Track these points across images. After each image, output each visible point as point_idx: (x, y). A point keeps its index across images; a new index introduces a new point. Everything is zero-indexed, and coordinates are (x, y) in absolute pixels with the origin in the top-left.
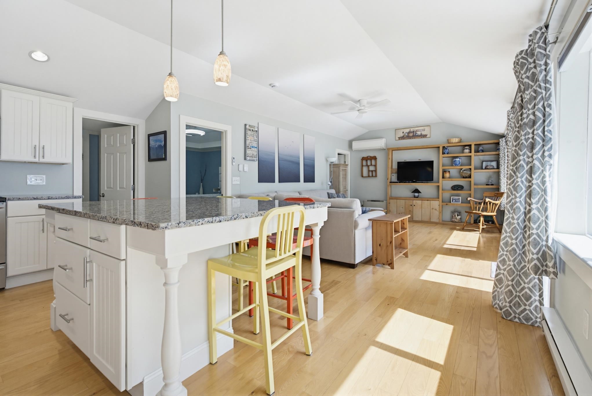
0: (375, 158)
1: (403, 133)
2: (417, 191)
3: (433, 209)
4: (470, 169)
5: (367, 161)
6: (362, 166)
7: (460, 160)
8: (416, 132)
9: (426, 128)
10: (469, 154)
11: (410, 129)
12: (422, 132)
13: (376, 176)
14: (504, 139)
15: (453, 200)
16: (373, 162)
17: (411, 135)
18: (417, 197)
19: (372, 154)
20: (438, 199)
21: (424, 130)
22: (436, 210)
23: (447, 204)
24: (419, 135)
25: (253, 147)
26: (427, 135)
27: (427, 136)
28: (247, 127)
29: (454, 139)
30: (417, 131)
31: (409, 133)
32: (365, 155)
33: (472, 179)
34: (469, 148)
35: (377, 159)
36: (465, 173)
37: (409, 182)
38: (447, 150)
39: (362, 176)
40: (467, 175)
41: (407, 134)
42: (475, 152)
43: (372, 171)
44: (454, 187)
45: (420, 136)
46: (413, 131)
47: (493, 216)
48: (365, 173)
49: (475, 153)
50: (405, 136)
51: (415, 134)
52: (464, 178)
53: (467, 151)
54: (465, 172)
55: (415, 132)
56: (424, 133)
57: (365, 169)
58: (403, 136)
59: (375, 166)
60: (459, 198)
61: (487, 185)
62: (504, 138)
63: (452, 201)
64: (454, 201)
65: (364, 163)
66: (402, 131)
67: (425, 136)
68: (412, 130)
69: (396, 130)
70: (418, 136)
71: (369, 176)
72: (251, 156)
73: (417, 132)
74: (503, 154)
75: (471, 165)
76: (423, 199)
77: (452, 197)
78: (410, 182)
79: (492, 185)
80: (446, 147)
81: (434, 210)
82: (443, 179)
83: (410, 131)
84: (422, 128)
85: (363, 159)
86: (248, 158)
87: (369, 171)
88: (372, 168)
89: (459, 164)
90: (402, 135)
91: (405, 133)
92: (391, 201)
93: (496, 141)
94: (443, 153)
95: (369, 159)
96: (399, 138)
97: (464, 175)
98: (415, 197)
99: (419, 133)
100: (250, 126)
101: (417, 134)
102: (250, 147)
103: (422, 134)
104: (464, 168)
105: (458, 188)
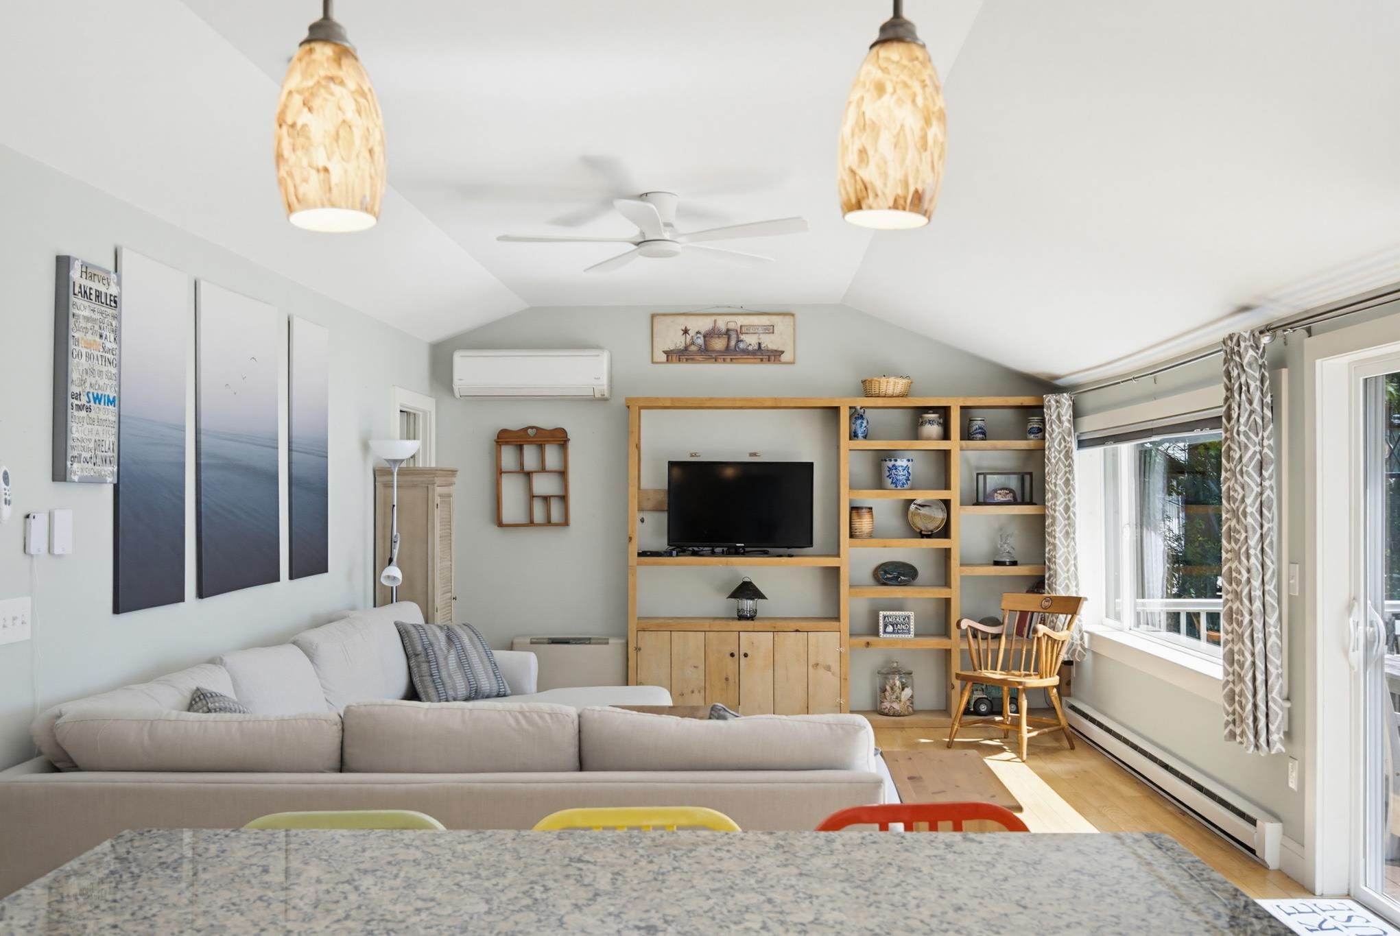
0: (560, 438)
1: (686, 332)
2: (746, 590)
3: (817, 664)
4: (947, 503)
5: (520, 448)
6: (499, 472)
7: (910, 464)
8: (738, 337)
9: (780, 323)
10: (944, 445)
11: (715, 321)
12: (761, 336)
13: (565, 523)
14: (1066, 399)
15: (885, 626)
16: (552, 456)
17: (719, 344)
18: (752, 618)
19: (546, 420)
20: (834, 624)
21: (770, 329)
22: (828, 668)
23: (868, 644)
24: (750, 348)
25: (97, 399)
26: (783, 352)
27: (784, 358)
28: (75, 274)
29: (892, 380)
30: (741, 331)
31: (708, 336)
32: (515, 420)
33: (955, 543)
34: (940, 418)
35: (569, 440)
36: (925, 516)
37: (713, 554)
38: (865, 422)
39: (500, 524)
40: (931, 526)
41: (700, 341)
42: (962, 438)
43: (546, 499)
44: (886, 572)
45: (754, 353)
46: (728, 330)
47: (1050, 689)
48: (513, 509)
49: (963, 442)
50: (693, 348)
51: (733, 343)
52: (922, 535)
53: (933, 429)
54: (923, 511)
55: (734, 337)
56: (769, 342)
57: (512, 489)
58: (686, 348)
59: (563, 474)
60: (909, 617)
61: (997, 563)
62: (1065, 394)
63: (881, 628)
64: (890, 629)
65: (508, 457)
66: (683, 322)
67: (773, 356)
68: (722, 323)
69: (653, 316)
70: (746, 352)
71: (531, 523)
72: (88, 455)
73: (742, 337)
74: (1060, 452)
75: (947, 487)
76: (777, 626)
77: (882, 614)
78: (718, 550)
79: (1014, 563)
80: (858, 408)
81: (821, 671)
82: (853, 540)
83: (714, 329)
84: (764, 320)
85: (504, 438)
86: (76, 470)
87: (532, 497)
88: (544, 485)
89: (908, 479)
90: (679, 341)
91: (692, 333)
92: (647, 640)
93: (1027, 400)
94: (853, 436)
95: (530, 443)
96: (668, 353)
97: (921, 524)
98: (741, 617)
99: (750, 341)
100: (86, 267)
101: (741, 345)
102: (84, 399)
103: (763, 346)
104: (921, 496)
105: (900, 574)
